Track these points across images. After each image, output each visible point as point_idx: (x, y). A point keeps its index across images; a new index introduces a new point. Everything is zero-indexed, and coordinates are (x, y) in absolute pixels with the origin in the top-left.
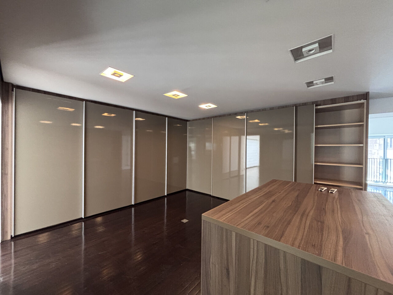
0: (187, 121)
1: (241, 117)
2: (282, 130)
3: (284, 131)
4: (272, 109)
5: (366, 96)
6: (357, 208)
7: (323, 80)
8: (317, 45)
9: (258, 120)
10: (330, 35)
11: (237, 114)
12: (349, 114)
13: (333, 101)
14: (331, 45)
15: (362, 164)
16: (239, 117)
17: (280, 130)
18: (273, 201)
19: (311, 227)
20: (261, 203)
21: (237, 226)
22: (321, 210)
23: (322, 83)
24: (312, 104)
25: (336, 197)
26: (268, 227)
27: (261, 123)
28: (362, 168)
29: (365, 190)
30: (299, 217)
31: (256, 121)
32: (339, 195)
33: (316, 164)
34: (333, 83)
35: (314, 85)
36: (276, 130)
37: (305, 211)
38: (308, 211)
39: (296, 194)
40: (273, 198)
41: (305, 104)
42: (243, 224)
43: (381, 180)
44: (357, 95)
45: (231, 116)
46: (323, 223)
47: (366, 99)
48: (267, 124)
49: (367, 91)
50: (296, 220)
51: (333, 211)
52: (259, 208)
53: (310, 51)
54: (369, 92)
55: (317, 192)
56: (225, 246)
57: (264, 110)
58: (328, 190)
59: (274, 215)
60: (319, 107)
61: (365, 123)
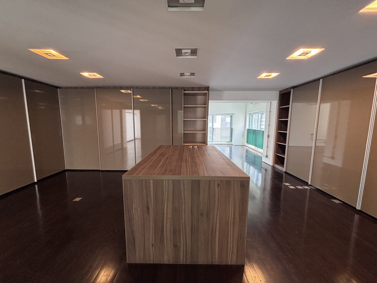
0: (57, 87)
1: (125, 91)
2: (157, 106)
3: (158, 107)
4: (154, 88)
5: (207, 88)
6: (206, 153)
7: (190, 74)
8: (190, 51)
9: (140, 96)
10: (196, 48)
11: (122, 88)
12: (200, 99)
13: (193, 89)
14: (196, 53)
15: (206, 131)
16: (124, 91)
17: (156, 106)
18: (167, 158)
19: (191, 166)
20: (160, 160)
21: (153, 175)
22: (193, 158)
23: (189, 76)
24: (181, 89)
25: (197, 150)
26: (172, 171)
27: (142, 99)
28: (205, 133)
29: (207, 145)
30: (185, 163)
31: (138, 96)
32: (198, 149)
33: (184, 132)
34: (194, 77)
35: (184, 76)
36: (152, 106)
37: (186, 159)
38: (187, 159)
39: (178, 152)
40: (166, 156)
41: (177, 88)
42: (156, 173)
43: (211, 141)
44: (204, 87)
45: (116, 89)
46: (196, 163)
47: (208, 91)
48: (146, 100)
49: (209, 86)
50: (184, 164)
51: (198, 157)
52: (161, 163)
53: (186, 53)
54: (209, 87)
55: (188, 149)
56: (145, 192)
57: (148, 88)
58: (193, 148)
59: (172, 164)
60: (186, 92)
61: (207, 106)
